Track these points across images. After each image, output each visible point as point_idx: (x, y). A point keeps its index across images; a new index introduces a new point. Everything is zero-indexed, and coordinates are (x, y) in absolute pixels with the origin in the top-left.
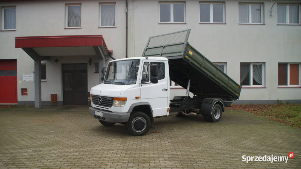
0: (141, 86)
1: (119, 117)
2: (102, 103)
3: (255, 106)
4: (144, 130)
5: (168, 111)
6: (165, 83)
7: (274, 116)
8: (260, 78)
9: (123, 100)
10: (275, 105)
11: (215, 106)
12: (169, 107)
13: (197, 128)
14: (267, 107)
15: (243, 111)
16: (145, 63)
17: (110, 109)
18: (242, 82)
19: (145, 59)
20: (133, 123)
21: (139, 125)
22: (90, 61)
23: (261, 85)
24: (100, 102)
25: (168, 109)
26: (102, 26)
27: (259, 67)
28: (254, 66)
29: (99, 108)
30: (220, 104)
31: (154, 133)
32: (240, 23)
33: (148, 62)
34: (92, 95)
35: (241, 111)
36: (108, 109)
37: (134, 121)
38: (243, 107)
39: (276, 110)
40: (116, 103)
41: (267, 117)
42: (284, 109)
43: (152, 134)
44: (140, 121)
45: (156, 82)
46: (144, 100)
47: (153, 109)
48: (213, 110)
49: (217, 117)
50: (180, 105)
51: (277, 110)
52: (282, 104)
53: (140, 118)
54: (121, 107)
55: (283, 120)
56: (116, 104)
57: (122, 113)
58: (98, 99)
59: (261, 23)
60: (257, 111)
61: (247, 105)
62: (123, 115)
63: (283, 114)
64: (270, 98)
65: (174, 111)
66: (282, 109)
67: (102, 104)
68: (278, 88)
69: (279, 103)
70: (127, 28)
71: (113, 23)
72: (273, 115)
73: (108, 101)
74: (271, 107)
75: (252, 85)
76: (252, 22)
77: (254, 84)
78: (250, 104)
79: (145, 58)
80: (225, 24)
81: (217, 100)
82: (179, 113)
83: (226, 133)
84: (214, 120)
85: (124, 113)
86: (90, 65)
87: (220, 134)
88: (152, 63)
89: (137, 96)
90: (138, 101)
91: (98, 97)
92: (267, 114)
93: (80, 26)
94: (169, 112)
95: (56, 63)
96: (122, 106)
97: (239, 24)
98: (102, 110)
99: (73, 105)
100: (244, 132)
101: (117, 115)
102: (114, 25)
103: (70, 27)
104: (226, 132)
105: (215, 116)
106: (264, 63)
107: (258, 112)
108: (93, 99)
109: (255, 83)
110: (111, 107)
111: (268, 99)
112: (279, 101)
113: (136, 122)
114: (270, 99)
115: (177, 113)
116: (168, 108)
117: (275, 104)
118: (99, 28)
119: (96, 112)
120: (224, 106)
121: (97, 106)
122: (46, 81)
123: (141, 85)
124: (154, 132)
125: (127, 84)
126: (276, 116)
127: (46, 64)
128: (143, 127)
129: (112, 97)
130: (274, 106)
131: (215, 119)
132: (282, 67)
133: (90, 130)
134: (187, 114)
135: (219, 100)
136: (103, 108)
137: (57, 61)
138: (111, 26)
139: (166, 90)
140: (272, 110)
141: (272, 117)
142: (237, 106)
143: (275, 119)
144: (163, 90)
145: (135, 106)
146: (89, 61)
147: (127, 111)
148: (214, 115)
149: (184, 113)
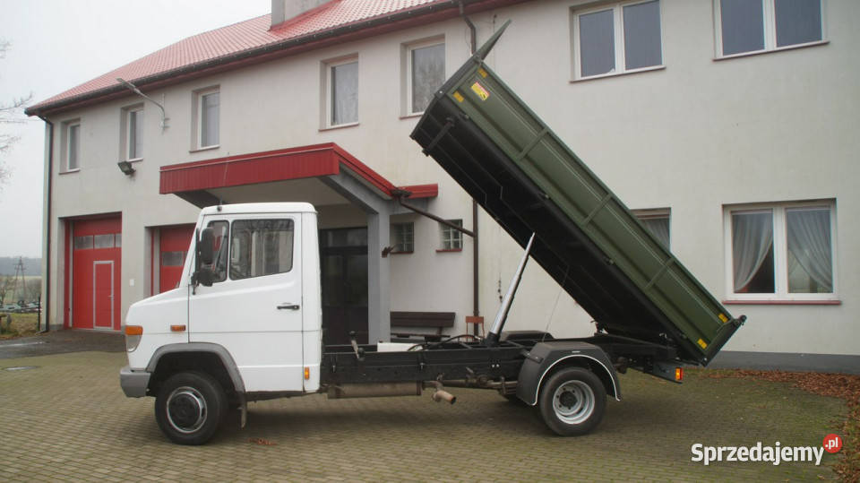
0: (192, 293)
4: (201, 429)
5: (307, 377)
11: (560, 374)
16: (211, 223)
19: (216, 212)
20: (170, 407)
33: (227, 221)
44: (184, 399)
47: (239, 367)
53: (191, 393)
79: (212, 209)
81: (569, 352)
84: (559, 430)
89: (176, 324)
90: (181, 339)
93: (356, 120)
96: (129, 350)
116: (307, 365)
118: (401, 119)
123: (191, 289)
131: (560, 422)
139: (295, 308)
144: (279, 308)
147: (144, 366)
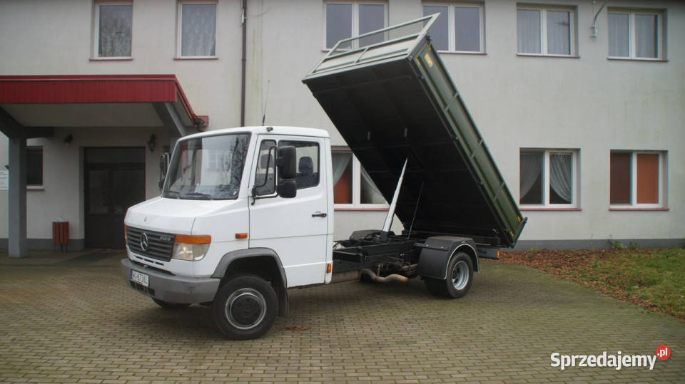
0: (253, 204)
1: (190, 287)
2: (149, 250)
3: (555, 253)
4: (261, 323)
5: (328, 271)
6: (319, 196)
7: (602, 281)
8: (567, 186)
9: (201, 243)
10: (603, 251)
11: (456, 257)
12: (331, 262)
13: (407, 316)
14: (584, 257)
15: (527, 268)
16: (263, 142)
17: (167, 266)
18: (523, 196)
19: (265, 131)
20: (229, 305)
21: (246, 311)
22: (153, 140)
23: (569, 202)
24: (144, 245)
25: (328, 265)
26: (182, 55)
27: (564, 159)
28: (553, 157)
29: (143, 261)
30: (467, 253)
31: (290, 332)
32: (519, 54)
33: (274, 141)
34: (128, 227)
35: (521, 266)
36: (162, 265)
37: (232, 299)
38: (527, 256)
39: (607, 266)
40: (182, 250)
41: (586, 283)
42: (625, 261)
43: (283, 334)
44: (248, 299)
45: (292, 195)
46: (259, 242)
47: (284, 267)
48: (450, 268)
49: (460, 285)
50: (361, 255)
51: (608, 264)
52: (619, 249)
53: (248, 293)
54: (194, 260)
55: (626, 293)
56: (182, 252)
57: (197, 278)
58: (139, 238)
59: (570, 53)
60: (560, 267)
61: (535, 253)
62: (200, 285)
63: (624, 276)
64: (592, 235)
65: (349, 271)
66: (621, 262)
67: (148, 252)
68: (611, 210)
69: (611, 248)
70: (244, 60)
71: (210, 48)
72: (601, 278)
73: (163, 245)
74: (594, 257)
75: (547, 204)
76: (549, 53)
77: (551, 202)
78: (545, 249)
79: (263, 129)
80: (485, 54)
81: (460, 243)
82: (362, 275)
83: (481, 332)
84: (453, 294)
85: (204, 277)
86: (152, 150)
87: (465, 336)
88: (282, 142)
89: (240, 232)
90: (242, 245)
91: (140, 233)
92: (584, 276)
93: (130, 55)
94: (330, 274)
95: (67, 144)
96: (196, 259)
97: (518, 56)
98: (150, 268)
99: (109, 250)
100: (528, 327)
101: (183, 283)
102: (213, 53)
103: (105, 56)
104: (481, 328)
105: (456, 282)
106: (578, 151)
107: (563, 272)
108: (129, 237)
109: (555, 198)
110: (168, 260)
111: (588, 238)
112: (613, 242)
113: (237, 304)
114: (594, 238)
115: (356, 275)
116: (328, 262)
117: (603, 249)
118: (176, 60)
119: (133, 272)
120: (480, 257)
121: (138, 257)
122: (43, 190)
123: (251, 201)
124: (288, 329)
125: (215, 199)
126: (608, 281)
127: (44, 149)
128: (257, 316)
129: (172, 234)
130: (602, 255)
131: (455, 290)
132: (620, 159)
133: (121, 319)
134: (382, 279)
135: (467, 242)
136: (152, 262)
137: (69, 139)
138: (205, 55)
139: (323, 215)
140: (596, 266)
141: (597, 284)
142: (512, 255)
143: (605, 289)
144: (313, 216)
145: (233, 257)
146: (150, 142)
147: (211, 272)
148: (453, 280)
149: (374, 276)
